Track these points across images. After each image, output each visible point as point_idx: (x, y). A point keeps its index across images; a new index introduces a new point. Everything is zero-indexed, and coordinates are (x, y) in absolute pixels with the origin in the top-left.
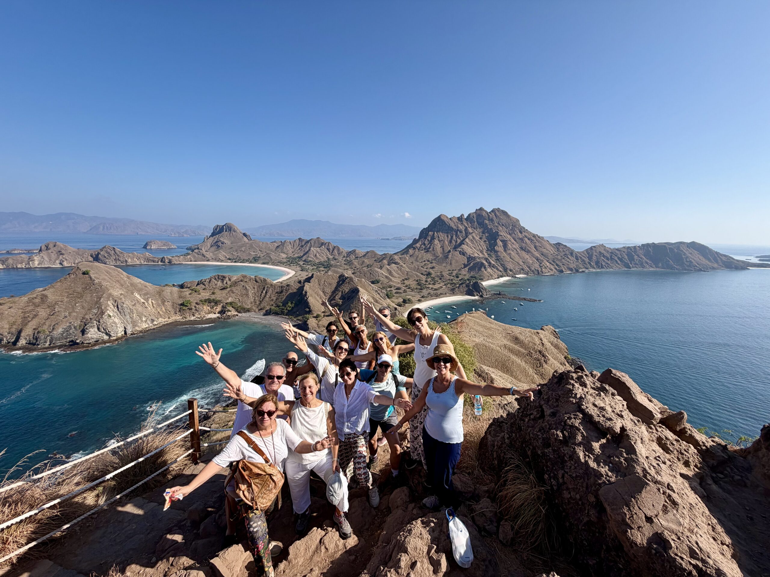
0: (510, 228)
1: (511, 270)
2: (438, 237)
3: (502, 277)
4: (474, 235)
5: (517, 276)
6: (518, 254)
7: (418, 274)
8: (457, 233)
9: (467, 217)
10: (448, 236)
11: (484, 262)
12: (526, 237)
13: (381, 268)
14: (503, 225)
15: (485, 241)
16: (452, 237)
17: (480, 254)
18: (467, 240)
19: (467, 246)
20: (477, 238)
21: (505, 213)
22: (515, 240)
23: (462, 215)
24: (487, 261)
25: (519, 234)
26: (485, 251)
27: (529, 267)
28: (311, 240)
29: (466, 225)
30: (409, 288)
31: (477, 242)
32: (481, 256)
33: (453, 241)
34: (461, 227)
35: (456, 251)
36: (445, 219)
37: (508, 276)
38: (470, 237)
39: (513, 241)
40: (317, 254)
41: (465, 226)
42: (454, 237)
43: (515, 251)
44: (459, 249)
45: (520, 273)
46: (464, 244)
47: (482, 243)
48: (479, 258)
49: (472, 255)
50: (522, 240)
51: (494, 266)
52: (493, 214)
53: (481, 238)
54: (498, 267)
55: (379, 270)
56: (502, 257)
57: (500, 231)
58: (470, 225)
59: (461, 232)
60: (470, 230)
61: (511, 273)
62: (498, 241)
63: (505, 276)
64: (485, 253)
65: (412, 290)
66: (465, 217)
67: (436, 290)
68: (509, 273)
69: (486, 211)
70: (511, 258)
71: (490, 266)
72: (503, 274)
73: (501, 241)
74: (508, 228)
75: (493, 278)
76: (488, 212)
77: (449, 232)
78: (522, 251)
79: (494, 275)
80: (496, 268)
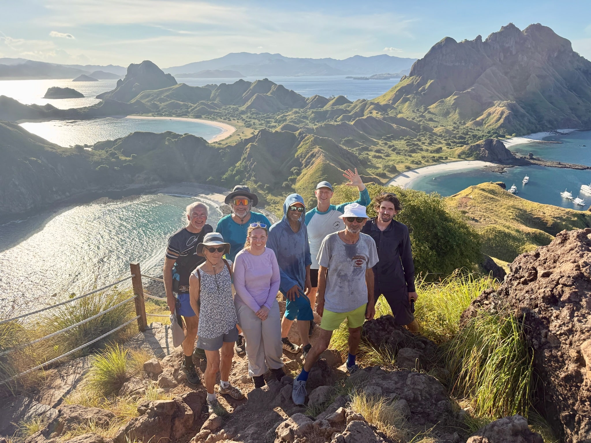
0: (556, 55)
1: (550, 122)
4: (494, 67)
5: (559, 131)
6: (563, 96)
7: (406, 129)
8: (468, 65)
9: (487, 40)
10: (454, 72)
15: (511, 78)
16: (460, 72)
18: (483, 76)
19: (483, 84)
20: (500, 74)
21: (548, 31)
23: (479, 37)
24: (512, 109)
25: (569, 65)
27: (579, 117)
28: (255, 82)
29: (484, 53)
30: (394, 150)
31: (499, 79)
33: (461, 79)
34: (476, 56)
35: (465, 93)
36: (452, 44)
37: (544, 131)
38: (488, 71)
42: (464, 73)
43: (559, 92)
44: (470, 91)
45: (564, 126)
47: (507, 80)
48: (501, 104)
50: (572, 73)
52: (529, 34)
53: (506, 74)
54: (530, 117)
57: (538, 61)
58: (490, 52)
59: (475, 64)
60: (489, 60)
61: (549, 126)
62: (533, 76)
63: (540, 131)
65: (398, 153)
66: (484, 40)
68: (546, 126)
69: (518, 29)
70: (552, 103)
71: (516, 115)
72: (536, 127)
73: (537, 76)
74: (552, 56)
75: (522, 134)
76: (521, 31)
77: (457, 64)
78: (571, 92)
79: (522, 129)
80: (526, 119)
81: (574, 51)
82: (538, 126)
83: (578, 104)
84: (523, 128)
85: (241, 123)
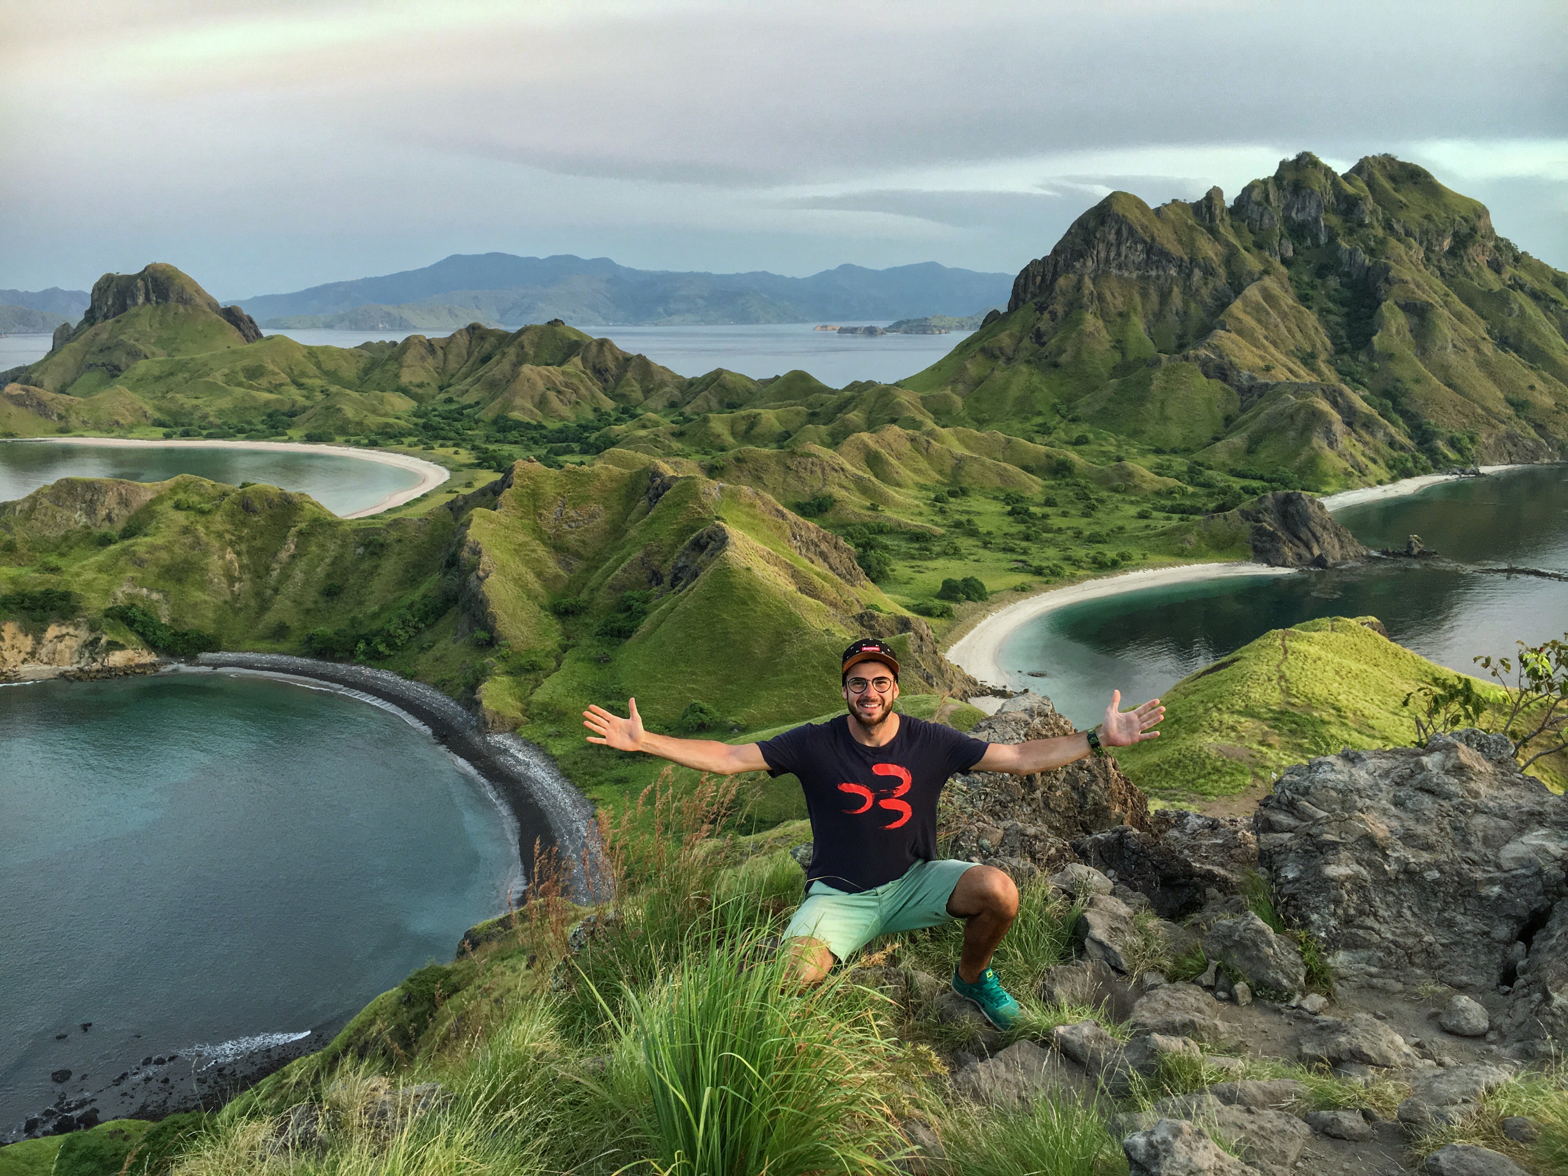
0: (1447, 244)
1: (1453, 443)
2: (1101, 298)
3: (1408, 474)
4: (1269, 282)
5: (1483, 470)
6: (1484, 364)
7: (1009, 467)
8: (1189, 276)
9: (1239, 200)
10: (1144, 295)
11: (1324, 406)
12: (1522, 288)
13: (835, 441)
14: (1408, 234)
15: (1323, 313)
16: (1165, 297)
17: (1302, 371)
18: (1237, 307)
19: (1240, 333)
20: (1288, 300)
21: (1417, 177)
22: (1470, 303)
23: (1214, 195)
24: (1335, 404)
25: (1489, 275)
26: (1323, 356)
27: (1539, 427)
28: (521, 333)
29: (1233, 240)
31: (1284, 316)
32: (1306, 376)
33: (1171, 318)
34: (1209, 249)
35: (1187, 358)
36: (1133, 215)
37: (1440, 471)
38: (1252, 292)
39: (1461, 306)
40: (552, 395)
41: (1228, 244)
42: (1177, 298)
43: (1471, 352)
44: (1203, 352)
45: (1498, 456)
46: (1223, 328)
47: (1311, 318)
48: (1299, 390)
49: (1262, 379)
50: (1501, 300)
51: (1368, 424)
52: (1361, 183)
53: (1304, 299)
54: (1392, 430)
55: (826, 453)
56: (1410, 385)
57: (1399, 261)
58: (1250, 238)
59: (1209, 272)
60: (1252, 262)
61: (1452, 455)
62: (1388, 307)
63: (1425, 471)
64: (1323, 367)
65: (987, 542)
66: (1229, 202)
67: (1094, 539)
68: (1445, 457)
69: (1328, 171)
70: (1450, 386)
71: (1349, 424)
72: (1415, 460)
73: (1399, 306)
74: (1437, 248)
75: (1371, 479)
76: (1340, 174)
77: (1153, 273)
78: (1506, 352)
79: (1371, 466)
80: (1380, 435)
81: (1500, 233)
82: (1423, 458)
83: (1532, 388)
84: (1375, 462)
85: (465, 456)
